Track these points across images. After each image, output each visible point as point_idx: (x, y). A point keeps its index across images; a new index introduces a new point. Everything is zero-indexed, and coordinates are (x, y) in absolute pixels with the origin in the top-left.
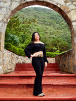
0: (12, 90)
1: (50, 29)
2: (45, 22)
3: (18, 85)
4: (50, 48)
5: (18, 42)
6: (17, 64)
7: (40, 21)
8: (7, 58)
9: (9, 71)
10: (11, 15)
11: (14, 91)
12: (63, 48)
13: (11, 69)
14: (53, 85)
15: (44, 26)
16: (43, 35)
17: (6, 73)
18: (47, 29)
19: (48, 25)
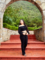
0: (7, 52)
1: (32, 12)
2: (28, 8)
3: (11, 49)
4: (31, 24)
5: (12, 21)
6: (11, 35)
7: (26, 7)
8: (5, 33)
9: (6, 40)
10: (6, 8)
11: (8, 52)
12: (39, 24)
13: (7, 39)
14: (30, 49)
15: (28, 10)
16: (27, 16)
17: (5, 41)
18: (30, 12)
19: (30, 10)
